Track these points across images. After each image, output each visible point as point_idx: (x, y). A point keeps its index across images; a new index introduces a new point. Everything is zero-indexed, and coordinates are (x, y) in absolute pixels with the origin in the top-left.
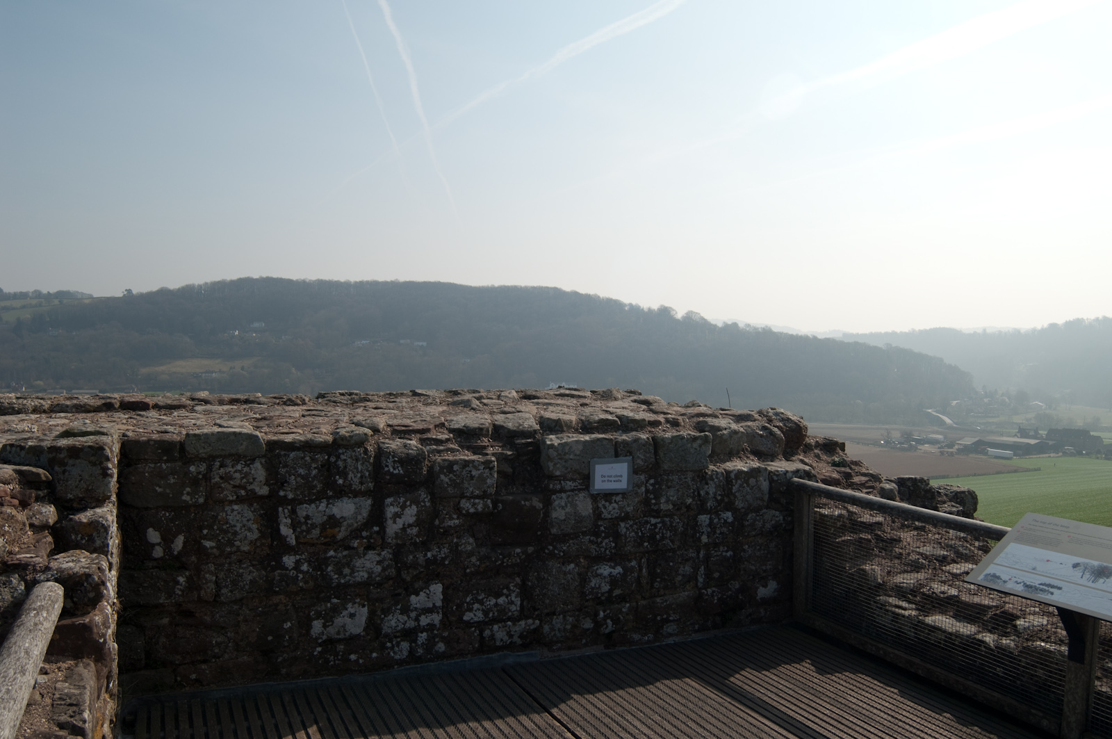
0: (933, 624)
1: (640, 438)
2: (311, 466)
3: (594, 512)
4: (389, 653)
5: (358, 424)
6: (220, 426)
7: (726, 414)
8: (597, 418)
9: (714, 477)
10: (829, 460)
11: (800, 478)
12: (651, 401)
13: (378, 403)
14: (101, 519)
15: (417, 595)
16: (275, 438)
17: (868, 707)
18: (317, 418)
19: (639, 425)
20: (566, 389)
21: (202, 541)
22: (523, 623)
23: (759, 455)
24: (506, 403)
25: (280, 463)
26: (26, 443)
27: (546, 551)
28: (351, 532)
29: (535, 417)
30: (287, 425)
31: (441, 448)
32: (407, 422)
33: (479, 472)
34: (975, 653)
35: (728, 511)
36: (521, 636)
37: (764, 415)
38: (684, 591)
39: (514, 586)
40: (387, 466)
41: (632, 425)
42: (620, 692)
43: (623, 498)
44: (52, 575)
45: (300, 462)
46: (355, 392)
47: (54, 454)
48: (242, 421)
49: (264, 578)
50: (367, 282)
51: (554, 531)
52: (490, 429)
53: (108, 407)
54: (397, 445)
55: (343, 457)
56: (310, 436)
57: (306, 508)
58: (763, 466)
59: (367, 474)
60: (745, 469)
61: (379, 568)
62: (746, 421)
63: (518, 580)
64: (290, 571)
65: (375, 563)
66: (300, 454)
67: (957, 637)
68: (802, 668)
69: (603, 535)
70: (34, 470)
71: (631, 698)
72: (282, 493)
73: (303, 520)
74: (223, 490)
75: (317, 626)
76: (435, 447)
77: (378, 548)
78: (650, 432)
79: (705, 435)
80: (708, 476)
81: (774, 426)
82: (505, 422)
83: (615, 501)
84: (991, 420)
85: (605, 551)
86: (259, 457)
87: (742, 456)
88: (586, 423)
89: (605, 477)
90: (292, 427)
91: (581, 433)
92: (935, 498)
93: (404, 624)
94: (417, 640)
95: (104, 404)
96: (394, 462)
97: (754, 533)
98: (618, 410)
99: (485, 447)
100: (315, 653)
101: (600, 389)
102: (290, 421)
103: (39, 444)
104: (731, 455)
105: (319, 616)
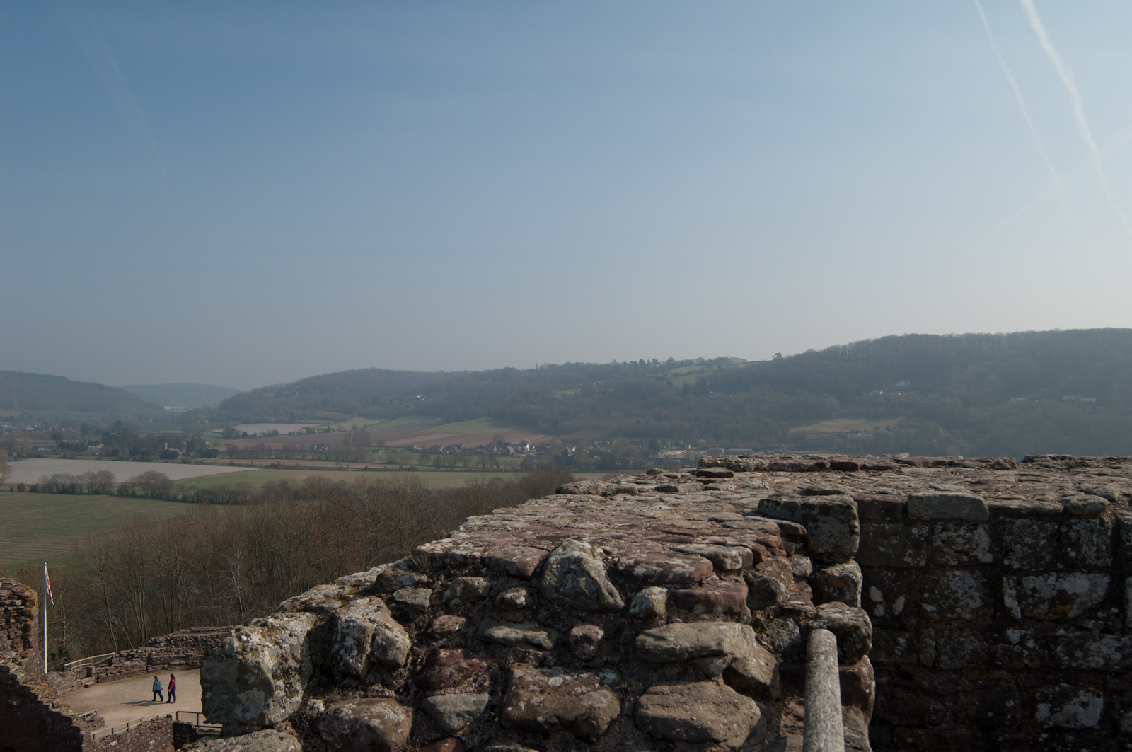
2: (1039, 536)
5: (1087, 492)
6: (936, 489)
14: (851, 575)
16: (997, 503)
18: (1037, 484)
21: (923, 604)
25: (1005, 530)
26: (781, 499)
28: (1085, 611)
30: (1006, 490)
40: (1129, 541)
44: (824, 624)
45: (1027, 530)
46: (1068, 456)
47: (807, 511)
48: (956, 485)
49: (986, 650)
53: (820, 467)
55: (1075, 527)
56: (1037, 503)
57: (1033, 580)
59: (1104, 548)
61: (1118, 656)
64: (1014, 645)
65: (1113, 649)
66: (1027, 521)
70: (793, 524)
72: (1006, 562)
73: (1029, 593)
74: (945, 554)
75: (1043, 710)
77: (1117, 633)
86: (982, 523)
90: (1012, 493)
95: (817, 464)
100: (1041, 739)
102: (1009, 486)
103: (792, 500)
105: (1045, 699)
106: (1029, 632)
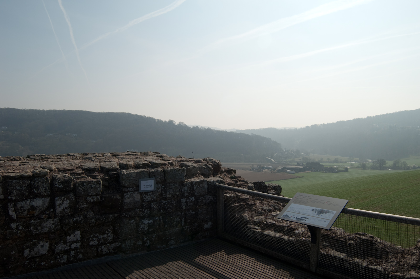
0: (267, 234)
1: (158, 170)
2: (23, 186)
3: (141, 199)
4: (58, 260)
5: (43, 168)
7: (192, 160)
8: (142, 163)
9: (187, 184)
10: (230, 176)
11: (219, 183)
12: (163, 156)
13: (53, 159)
15: (70, 236)
16: (6, 175)
17: (245, 266)
18: (26, 166)
19: (158, 165)
20: (130, 152)
22: (114, 244)
23: (204, 175)
24: (106, 158)
25: (9, 185)
27: (123, 215)
28: (41, 212)
29: (117, 163)
30: (12, 169)
31: (79, 176)
32: (65, 166)
33: (95, 186)
34: (281, 243)
35: (192, 196)
36: (113, 250)
37: (205, 160)
38: (177, 228)
39: (110, 230)
40: (56, 185)
41: (155, 165)
42: (153, 268)
43: (152, 193)
45: (18, 184)
46: (43, 155)
49: (2, 234)
50: (52, 110)
51: (125, 207)
52: (99, 168)
54: (60, 176)
55: (37, 181)
56: (22, 173)
57: (21, 203)
58: (205, 179)
59: (48, 188)
60: (199, 181)
61: (53, 226)
62: (199, 163)
63: (112, 227)
64: (14, 230)
65: (52, 224)
66: (18, 181)
67: (275, 238)
68: (221, 254)
69: (145, 208)
71: (157, 270)
72: (10, 198)
73: (19, 208)
75: (27, 252)
76: (76, 176)
77: (53, 218)
78: (162, 168)
79: (183, 168)
80: (185, 184)
81: (209, 164)
82: (105, 166)
83: (149, 195)
84: (288, 160)
85: (146, 214)
87: (198, 176)
88: (138, 165)
89: (145, 185)
90: (14, 170)
91: (135, 169)
92: (267, 189)
93: (65, 248)
94: (70, 254)
96: (59, 183)
97: (202, 204)
98: (150, 160)
99: (97, 176)
100: (26, 263)
101: (143, 152)
102: (14, 167)
104: (193, 175)
105: (27, 247)
106: (20, 223)
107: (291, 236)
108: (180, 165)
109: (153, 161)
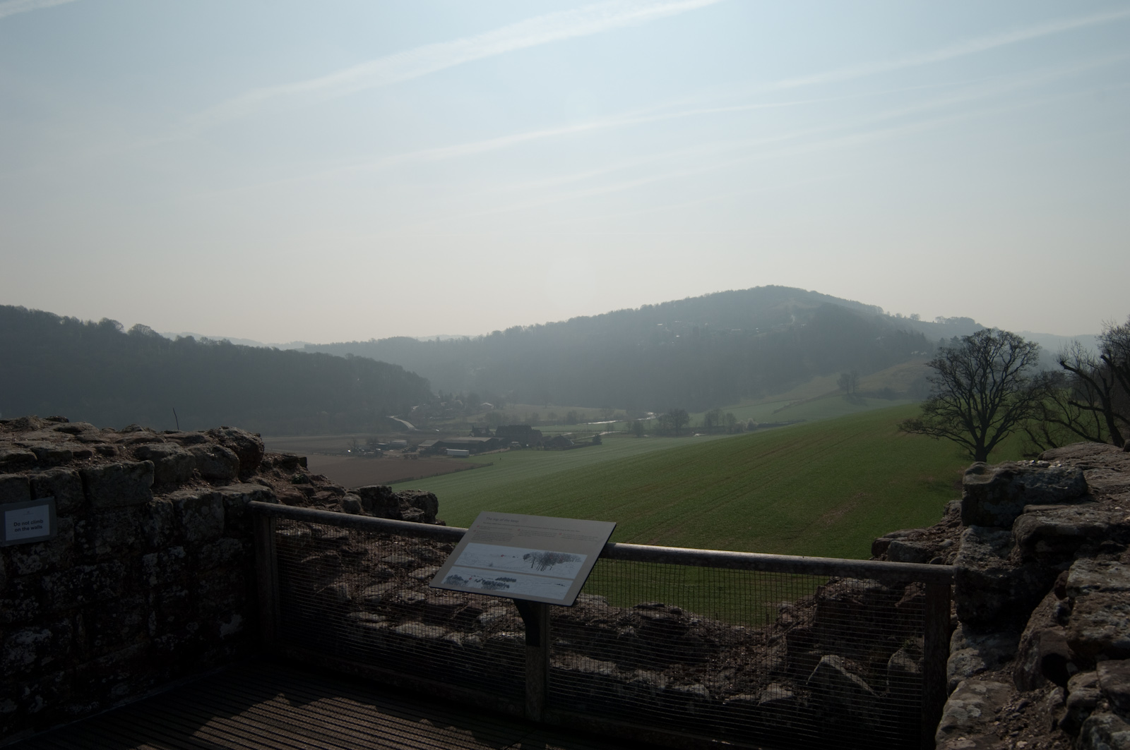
0: (404, 632)
1: (63, 474)
3: (7, 568)
7: (173, 438)
8: (5, 455)
9: (160, 509)
10: (290, 477)
11: (259, 500)
12: (80, 429)
19: (63, 458)
23: (212, 479)
34: (445, 654)
35: (179, 545)
37: (215, 435)
38: (133, 644)
41: (52, 459)
43: (46, 547)
58: (217, 492)
60: (196, 497)
62: (195, 444)
67: (427, 641)
78: (77, 465)
79: (146, 463)
80: (152, 510)
81: (227, 447)
83: (36, 552)
84: (447, 422)
85: (26, 614)
87: (192, 482)
89: (19, 524)
92: (397, 506)
97: (211, 566)
98: (35, 443)
101: (12, 419)
104: (178, 483)
107: (471, 630)
108: (134, 455)
109: (44, 446)
